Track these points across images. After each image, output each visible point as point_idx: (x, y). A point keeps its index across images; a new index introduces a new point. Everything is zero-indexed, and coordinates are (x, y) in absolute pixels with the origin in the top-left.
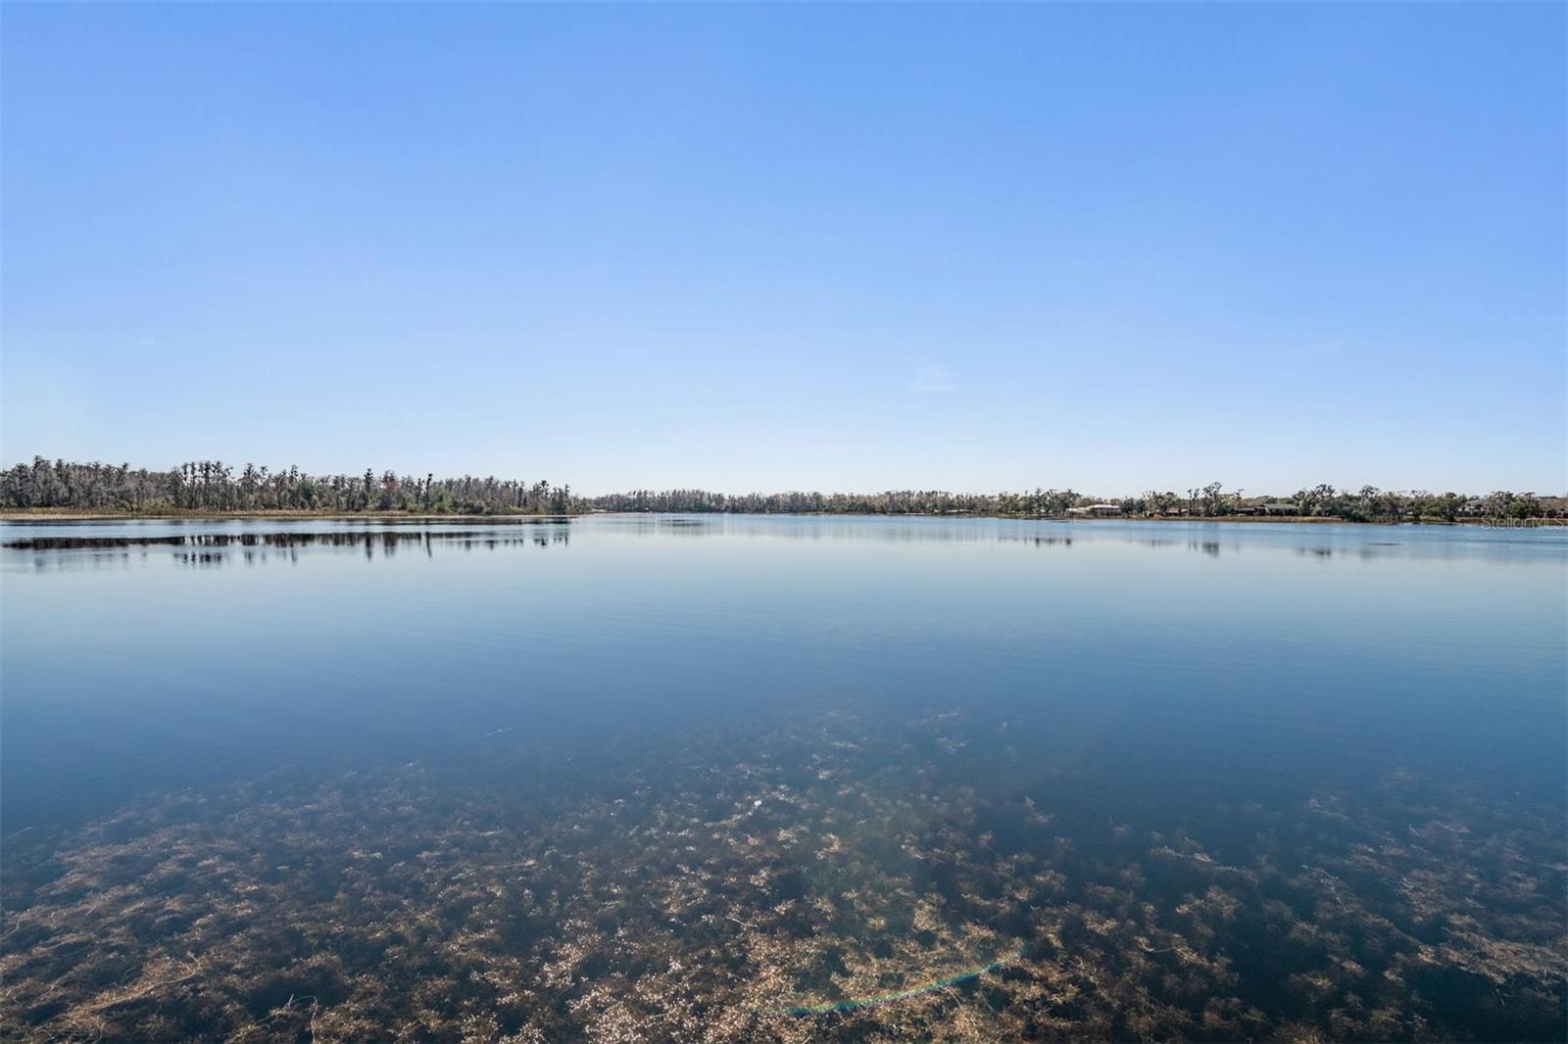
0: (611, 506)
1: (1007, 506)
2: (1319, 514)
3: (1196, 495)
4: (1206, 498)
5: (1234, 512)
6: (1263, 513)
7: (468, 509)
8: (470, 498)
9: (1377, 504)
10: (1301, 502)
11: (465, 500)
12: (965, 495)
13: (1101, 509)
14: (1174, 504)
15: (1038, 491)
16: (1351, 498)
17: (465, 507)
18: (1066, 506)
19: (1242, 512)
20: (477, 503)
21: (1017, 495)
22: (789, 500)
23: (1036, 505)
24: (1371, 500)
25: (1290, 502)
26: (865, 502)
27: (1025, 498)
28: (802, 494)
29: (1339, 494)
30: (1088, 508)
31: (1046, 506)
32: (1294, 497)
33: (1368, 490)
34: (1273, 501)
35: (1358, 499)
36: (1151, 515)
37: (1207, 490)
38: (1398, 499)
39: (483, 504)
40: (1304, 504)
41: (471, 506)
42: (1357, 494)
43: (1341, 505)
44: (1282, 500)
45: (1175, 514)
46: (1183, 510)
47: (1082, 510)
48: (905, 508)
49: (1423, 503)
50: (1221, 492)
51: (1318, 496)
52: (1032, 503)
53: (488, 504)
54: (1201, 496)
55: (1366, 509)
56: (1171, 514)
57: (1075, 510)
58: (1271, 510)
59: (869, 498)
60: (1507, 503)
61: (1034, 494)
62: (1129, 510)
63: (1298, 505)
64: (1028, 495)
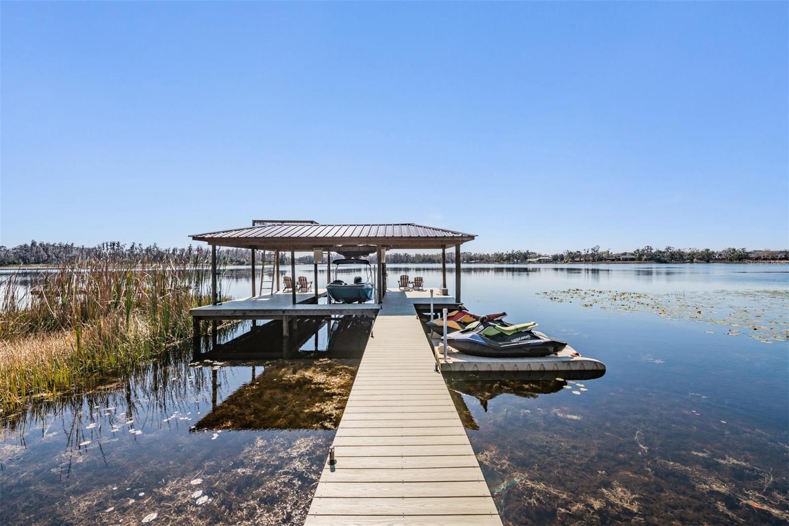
0: (306, 262)
1: (498, 258)
2: (646, 260)
3: (588, 252)
4: (592, 253)
5: (606, 260)
6: (619, 260)
7: (238, 263)
8: (239, 258)
9: (673, 255)
10: (637, 255)
11: (236, 259)
12: (478, 254)
13: (544, 259)
14: (577, 256)
15: (513, 251)
16: (660, 252)
17: (236, 262)
18: (526, 258)
19: (610, 260)
20: (242, 260)
21: (503, 253)
22: (393, 257)
23: (511, 258)
24: (671, 253)
25: (633, 254)
26: (430, 258)
27: (506, 254)
28: (400, 254)
29: (655, 251)
30: (538, 259)
31: (516, 258)
32: (635, 252)
33: (668, 248)
34: (625, 254)
35: (664, 252)
36: (567, 262)
37: (593, 249)
38: (683, 252)
39: (245, 260)
40: (639, 256)
41: (239, 261)
42: (663, 250)
43: (656, 256)
44: (629, 253)
45: (578, 261)
46: (582, 259)
47: (534, 260)
48: (450, 260)
49: (695, 254)
50: (600, 251)
51: (646, 251)
52: (510, 257)
53: (247, 261)
54: (590, 252)
55: (668, 257)
56: (576, 261)
57: (531, 260)
58: (623, 258)
59: (432, 255)
60: (733, 253)
61: (511, 253)
62: (556, 259)
63: (636, 256)
64: (508, 253)
